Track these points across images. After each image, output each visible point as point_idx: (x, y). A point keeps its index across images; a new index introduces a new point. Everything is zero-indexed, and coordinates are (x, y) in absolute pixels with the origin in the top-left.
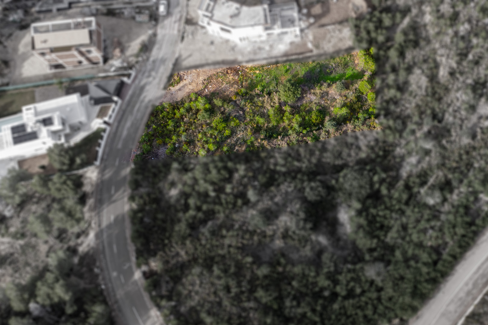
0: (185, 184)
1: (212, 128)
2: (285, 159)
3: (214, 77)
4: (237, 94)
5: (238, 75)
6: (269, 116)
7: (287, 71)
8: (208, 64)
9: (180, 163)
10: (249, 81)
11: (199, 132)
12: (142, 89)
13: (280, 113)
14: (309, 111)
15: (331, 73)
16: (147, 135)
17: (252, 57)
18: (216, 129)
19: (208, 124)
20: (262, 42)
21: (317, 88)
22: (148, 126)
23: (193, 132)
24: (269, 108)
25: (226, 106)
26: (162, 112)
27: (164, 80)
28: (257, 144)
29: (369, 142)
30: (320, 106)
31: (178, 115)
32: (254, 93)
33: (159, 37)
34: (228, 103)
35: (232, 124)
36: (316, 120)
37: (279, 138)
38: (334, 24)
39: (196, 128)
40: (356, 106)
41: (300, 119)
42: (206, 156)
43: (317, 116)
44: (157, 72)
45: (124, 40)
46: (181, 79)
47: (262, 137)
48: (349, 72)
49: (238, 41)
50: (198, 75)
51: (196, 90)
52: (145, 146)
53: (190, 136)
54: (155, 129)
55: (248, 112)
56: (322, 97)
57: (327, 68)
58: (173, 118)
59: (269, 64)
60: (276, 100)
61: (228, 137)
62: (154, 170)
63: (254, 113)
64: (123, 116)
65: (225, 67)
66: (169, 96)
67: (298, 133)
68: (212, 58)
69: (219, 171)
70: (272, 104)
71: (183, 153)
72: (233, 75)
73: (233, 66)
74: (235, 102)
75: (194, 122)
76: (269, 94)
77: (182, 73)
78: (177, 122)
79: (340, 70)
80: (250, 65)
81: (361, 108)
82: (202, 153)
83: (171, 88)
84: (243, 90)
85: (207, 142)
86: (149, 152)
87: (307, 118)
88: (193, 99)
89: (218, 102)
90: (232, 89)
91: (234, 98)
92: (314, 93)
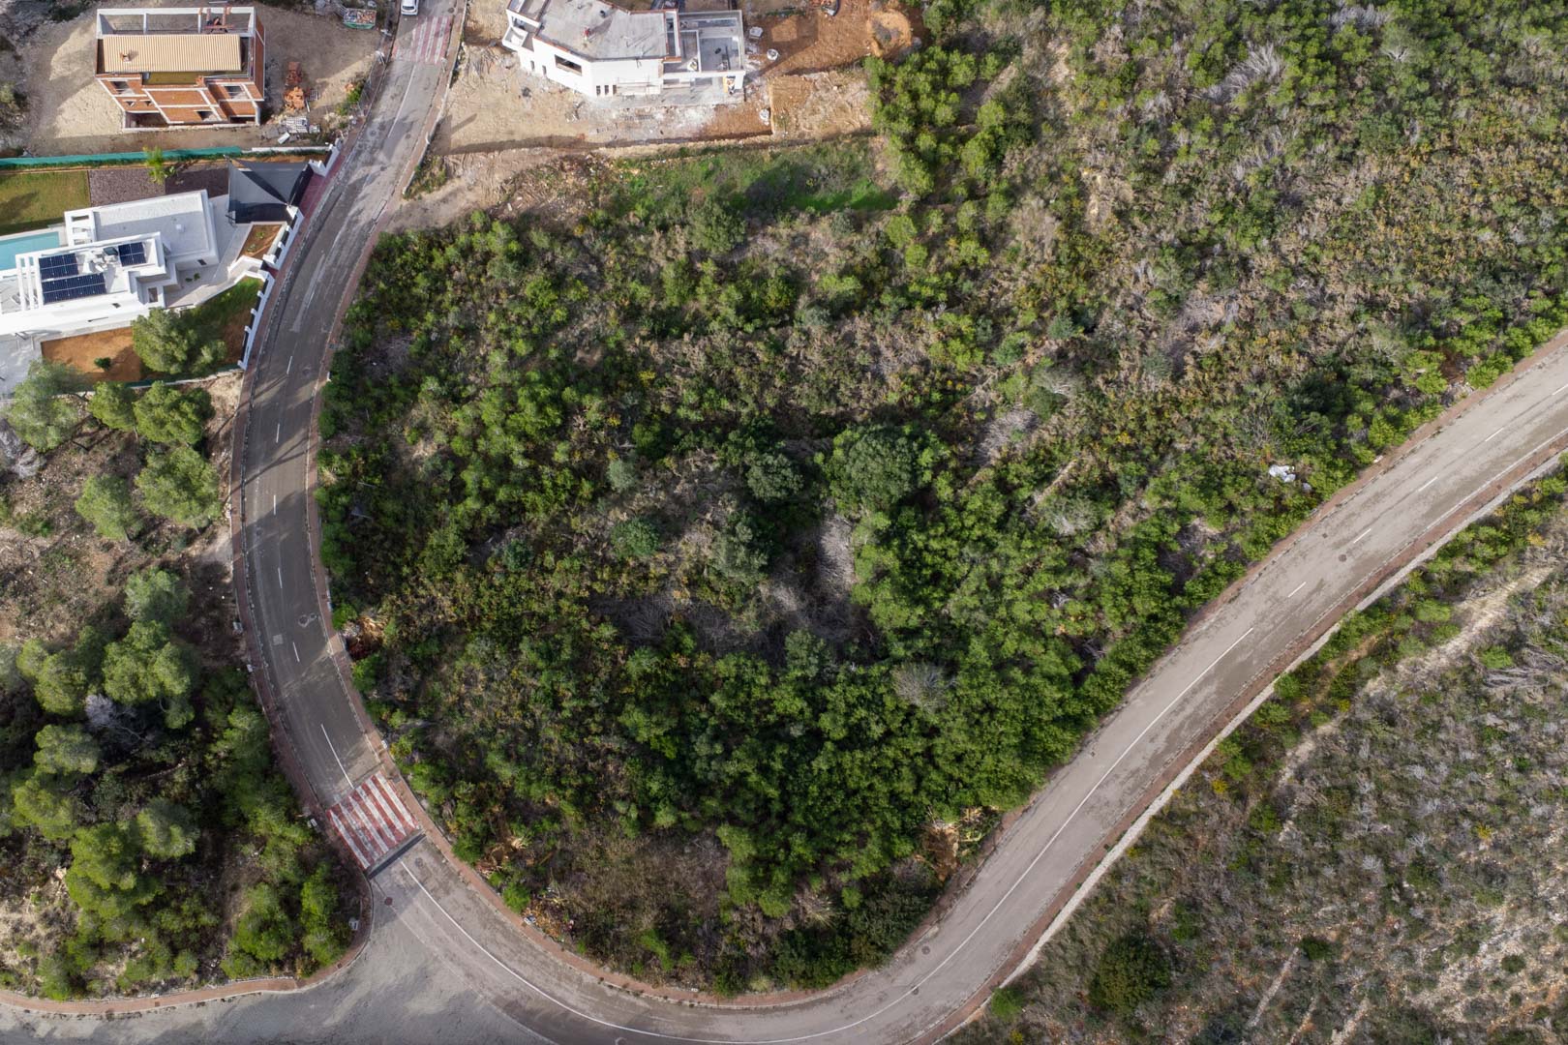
0: (452, 432)
1: (522, 299)
2: (701, 392)
3: (530, 176)
4: (584, 222)
5: (588, 175)
6: (661, 282)
7: (708, 174)
8: (514, 144)
9: (442, 381)
10: (613, 194)
11: (490, 308)
12: (354, 190)
13: (690, 278)
14: (761, 279)
15: (816, 188)
16: (365, 304)
17: (621, 134)
18: (532, 304)
19: (510, 291)
20: (649, 100)
21: (782, 224)
22: (366, 283)
23: (476, 307)
24: (663, 263)
25: (558, 250)
26: (401, 252)
27: (409, 172)
28: (632, 350)
29: (907, 366)
30: (788, 267)
31: (439, 262)
32: (624, 223)
33: (397, 68)
34: (564, 242)
35: (572, 295)
36: (778, 301)
37: (686, 337)
38: (826, 69)
39: (482, 297)
40: (876, 276)
41: (737, 296)
42: (508, 368)
43: (781, 292)
44: (389, 156)
45: (312, 67)
46: (448, 175)
47: (644, 333)
48: (860, 191)
49: (589, 92)
50: (491, 169)
51: (484, 205)
52: (360, 333)
53: (468, 316)
54: (382, 294)
55: (610, 269)
56: (793, 246)
57: (807, 175)
58: (425, 268)
59: (664, 155)
60: (681, 244)
61: (559, 326)
62: (376, 392)
63: (626, 273)
64: (305, 253)
65: (556, 154)
66: (417, 214)
67: (733, 330)
68: (525, 130)
69: (540, 409)
70: (670, 253)
71: (449, 357)
72: (577, 176)
73: (574, 153)
74: (580, 241)
75: (479, 283)
76: (664, 228)
77: (451, 159)
78: (436, 280)
79: (837, 185)
80: (617, 153)
81: (888, 281)
82: (497, 359)
83: (423, 194)
84: (601, 213)
85: (508, 334)
86: (366, 347)
87: (754, 295)
88: (478, 226)
89: (539, 238)
90: (572, 210)
91: (577, 232)
92: (773, 236)
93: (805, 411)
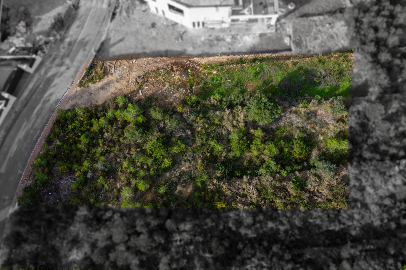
0: (93, 246)
1: (143, 152)
2: (254, 215)
3: (153, 75)
4: (184, 103)
5: (187, 74)
6: (229, 141)
7: (257, 74)
8: (146, 55)
9: (90, 207)
10: (202, 85)
11: (125, 157)
12: (49, 82)
13: (248, 139)
14: (289, 139)
15: (320, 83)
16: (46, 155)
17: (206, 49)
18: (150, 156)
19: (138, 146)
20: (223, 30)
21: (301, 105)
22: (49, 141)
23: (116, 156)
24: (231, 129)
25: (167, 121)
26: (72, 121)
27: (83, 71)
28: (211, 187)
29: (381, 198)
30: (305, 132)
31: (95, 128)
32: (207, 103)
33: (82, 11)
34: (171, 116)
35: (175, 149)
36: (300, 154)
37: (245, 179)
38: (320, 14)
39: (120, 150)
40: (360, 139)
41: (275, 151)
42: (134, 199)
43: (302, 149)
44: (72, 61)
45: (33, 11)
46: (106, 73)
47: (219, 174)
48: (345, 85)
49: (189, 26)
50: (131, 69)
51: (126, 92)
52: (40, 175)
53: (110, 162)
54: (59, 147)
55: (198, 132)
56: (308, 119)
57: (315, 76)
58: (88, 130)
59: (230, 62)
60: (241, 118)
61: (167, 169)
62: (48, 216)
63: (208, 134)
64: (15, 121)
65: (169, 61)
66: (86, 96)
67: (273, 174)
68: (152, 47)
69: (151, 233)
70: (235, 123)
71: (97, 190)
72: (181, 75)
73: (179, 60)
74: (181, 114)
75: (119, 141)
76: (231, 106)
77: (108, 63)
78: (93, 138)
79: (331, 81)
80: (204, 61)
81: (365, 141)
82: (127, 194)
83: (90, 84)
84: (194, 98)
85: (135, 175)
86: (44, 184)
87: (286, 150)
88: (121, 104)
89: (156, 114)
90: (177, 95)
91: (179, 109)
92: (296, 112)
93: (319, 227)
